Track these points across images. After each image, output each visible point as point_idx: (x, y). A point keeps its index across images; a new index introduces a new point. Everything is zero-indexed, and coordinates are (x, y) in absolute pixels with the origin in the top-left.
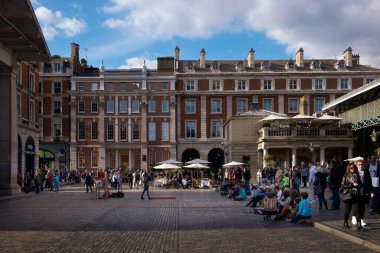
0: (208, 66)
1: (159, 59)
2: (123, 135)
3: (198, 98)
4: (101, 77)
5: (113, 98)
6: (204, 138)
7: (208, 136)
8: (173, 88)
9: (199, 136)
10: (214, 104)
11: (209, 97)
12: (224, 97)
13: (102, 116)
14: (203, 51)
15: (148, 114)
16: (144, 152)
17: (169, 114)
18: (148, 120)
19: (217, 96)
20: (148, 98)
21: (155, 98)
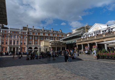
0: (34, 30)
1: (23, 27)
2: (14, 43)
3: (32, 36)
4: (9, 30)
5: (12, 35)
6: (33, 45)
7: (34, 44)
8: (27, 33)
9: (32, 44)
10: (36, 37)
11: (35, 36)
12: (38, 36)
13: (9, 39)
14: (33, 27)
15: (21, 39)
16: (19, 47)
17: (26, 39)
18: (21, 40)
19: (36, 36)
20: (21, 35)
21: (22, 35)
